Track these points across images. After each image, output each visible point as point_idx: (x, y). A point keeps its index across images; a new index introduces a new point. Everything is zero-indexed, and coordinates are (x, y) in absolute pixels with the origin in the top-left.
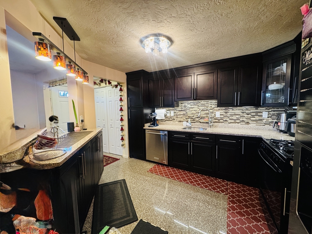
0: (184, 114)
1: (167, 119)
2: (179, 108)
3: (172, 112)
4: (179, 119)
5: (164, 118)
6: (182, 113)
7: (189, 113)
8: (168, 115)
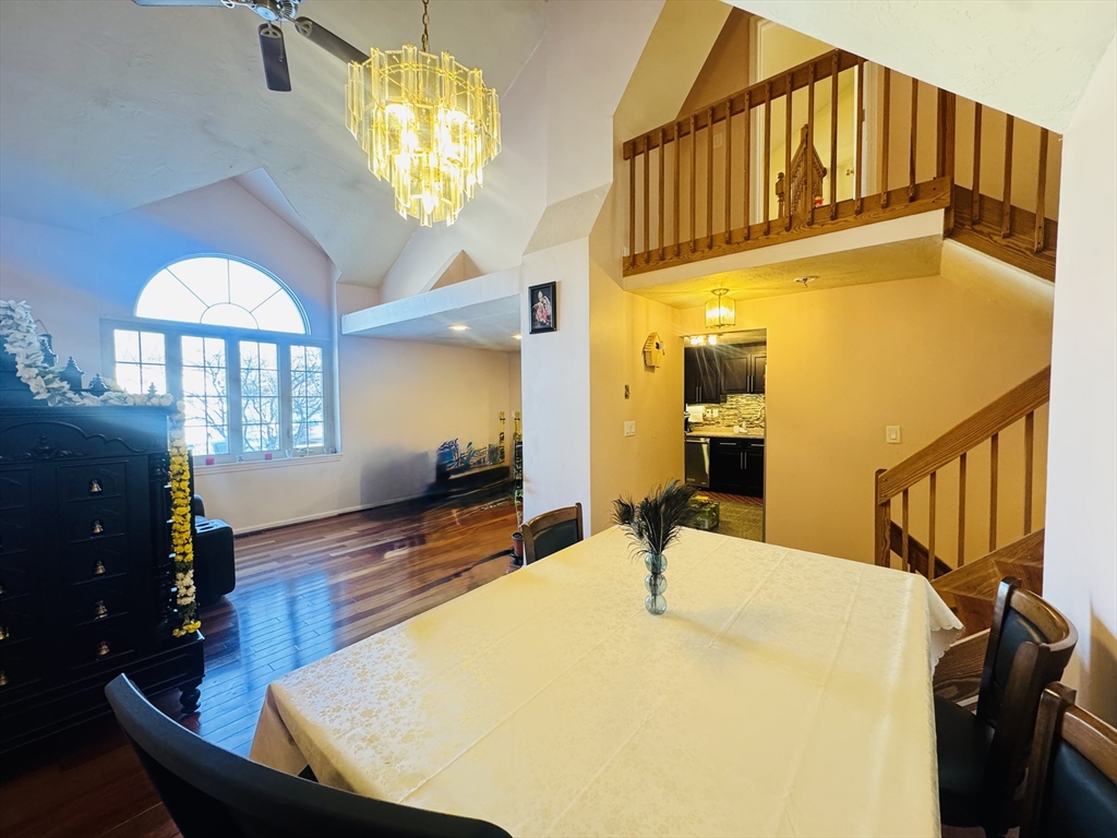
0: (735, 415)
1: (707, 422)
2: (727, 405)
3: (716, 412)
4: (726, 422)
5: (702, 420)
6: (732, 412)
7: (744, 412)
8: (709, 415)
